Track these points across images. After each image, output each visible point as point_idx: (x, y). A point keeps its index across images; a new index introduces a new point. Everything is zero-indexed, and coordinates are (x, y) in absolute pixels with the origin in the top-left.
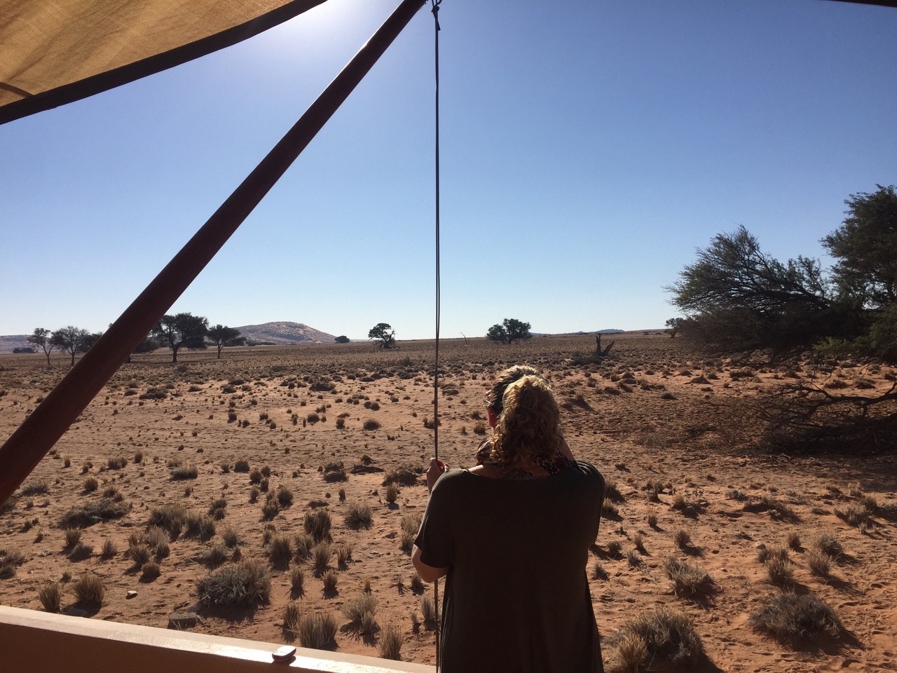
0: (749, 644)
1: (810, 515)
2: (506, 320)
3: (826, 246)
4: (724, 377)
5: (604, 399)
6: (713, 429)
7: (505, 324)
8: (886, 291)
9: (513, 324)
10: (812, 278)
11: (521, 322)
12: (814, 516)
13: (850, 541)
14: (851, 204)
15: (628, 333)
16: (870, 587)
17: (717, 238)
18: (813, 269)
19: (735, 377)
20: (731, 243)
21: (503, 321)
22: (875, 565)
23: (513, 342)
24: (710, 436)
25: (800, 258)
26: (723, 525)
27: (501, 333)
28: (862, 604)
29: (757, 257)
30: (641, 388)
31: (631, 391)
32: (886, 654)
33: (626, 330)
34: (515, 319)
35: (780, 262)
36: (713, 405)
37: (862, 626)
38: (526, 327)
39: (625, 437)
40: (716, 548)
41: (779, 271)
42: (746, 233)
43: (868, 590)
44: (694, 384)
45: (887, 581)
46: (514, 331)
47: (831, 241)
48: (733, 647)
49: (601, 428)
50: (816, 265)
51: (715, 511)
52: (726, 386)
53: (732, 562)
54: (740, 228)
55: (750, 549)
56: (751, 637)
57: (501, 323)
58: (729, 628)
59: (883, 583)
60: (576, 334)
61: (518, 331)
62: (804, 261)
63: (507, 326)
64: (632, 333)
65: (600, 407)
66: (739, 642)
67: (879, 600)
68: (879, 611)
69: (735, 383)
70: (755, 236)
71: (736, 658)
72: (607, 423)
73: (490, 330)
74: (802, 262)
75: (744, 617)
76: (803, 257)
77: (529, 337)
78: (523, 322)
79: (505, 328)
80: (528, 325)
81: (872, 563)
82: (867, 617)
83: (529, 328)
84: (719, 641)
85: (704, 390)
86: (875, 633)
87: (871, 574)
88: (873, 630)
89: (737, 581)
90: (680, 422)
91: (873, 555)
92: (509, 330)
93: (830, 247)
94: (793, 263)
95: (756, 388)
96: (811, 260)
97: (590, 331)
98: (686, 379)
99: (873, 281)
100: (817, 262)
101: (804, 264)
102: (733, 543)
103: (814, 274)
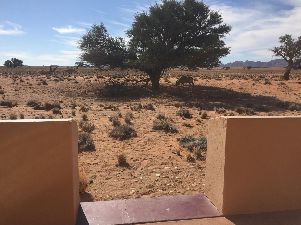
0: (108, 141)
1: (123, 109)
2: (12, 59)
3: (127, 34)
4: (95, 77)
5: (54, 83)
6: (92, 91)
7: (12, 60)
8: (142, 50)
9: (16, 60)
10: (122, 44)
11: (19, 60)
12: (125, 109)
13: (135, 114)
14: (135, 16)
15: (61, 67)
16: (142, 124)
17: (94, 25)
18: (123, 41)
19: (98, 77)
20: (98, 28)
21: (11, 59)
22: (142, 119)
23: (16, 68)
24: (91, 93)
25: (119, 37)
26: (98, 113)
27: (11, 64)
28: (140, 128)
29: (106, 34)
30: (67, 80)
31: (64, 81)
32: (149, 138)
33: (61, 66)
34: (16, 58)
35: (113, 38)
36: (92, 85)
37: (141, 133)
38: (21, 62)
39: (62, 94)
40: (96, 119)
41: (113, 41)
42: (103, 25)
43: (141, 125)
44: (85, 80)
45: (146, 122)
46: (16, 63)
47: (128, 32)
48: (104, 142)
49: (53, 92)
50: (123, 40)
51: (95, 110)
52: (96, 80)
53: (101, 122)
54: (101, 23)
55: (106, 118)
56: (109, 139)
57: (10, 60)
58: (102, 138)
59: (145, 123)
60: (42, 66)
61: (18, 63)
62: (120, 38)
63: (13, 61)
64: (63, 67)
65: (53, 85)
66: (105, 141)
67: (145, 126)
68: (145, 129)
69: (98, 79)
70: (106, 27)
71: (105, 145)
72: (55, 90)
73: (5, 62)
74: (119, 38)
75: (106, 134)
76: (120, 37)
77: (23, 66)
78: (20, 60)
79: (12, 62)
80: (22, 61)
81: (142, 118)
82: (142, 131)
83: (23, 62)
84: (99, 141)
85: (88, 81)
86: (145, 134)
87: (142, 121)
88: (144, 133)
89: (103, 126)
90: (81, 90)
91: (142, 117)
92: (14, 63)
93: (128, 34)
94: (117, 38)
95: (105, 81)
96: (122, 38)
97: (47, 66)
98: (82, 78)
99: (139, 47)
100: (124, 39)
101: (120, 39)
102: (101, 117)
103: (123, 43)
